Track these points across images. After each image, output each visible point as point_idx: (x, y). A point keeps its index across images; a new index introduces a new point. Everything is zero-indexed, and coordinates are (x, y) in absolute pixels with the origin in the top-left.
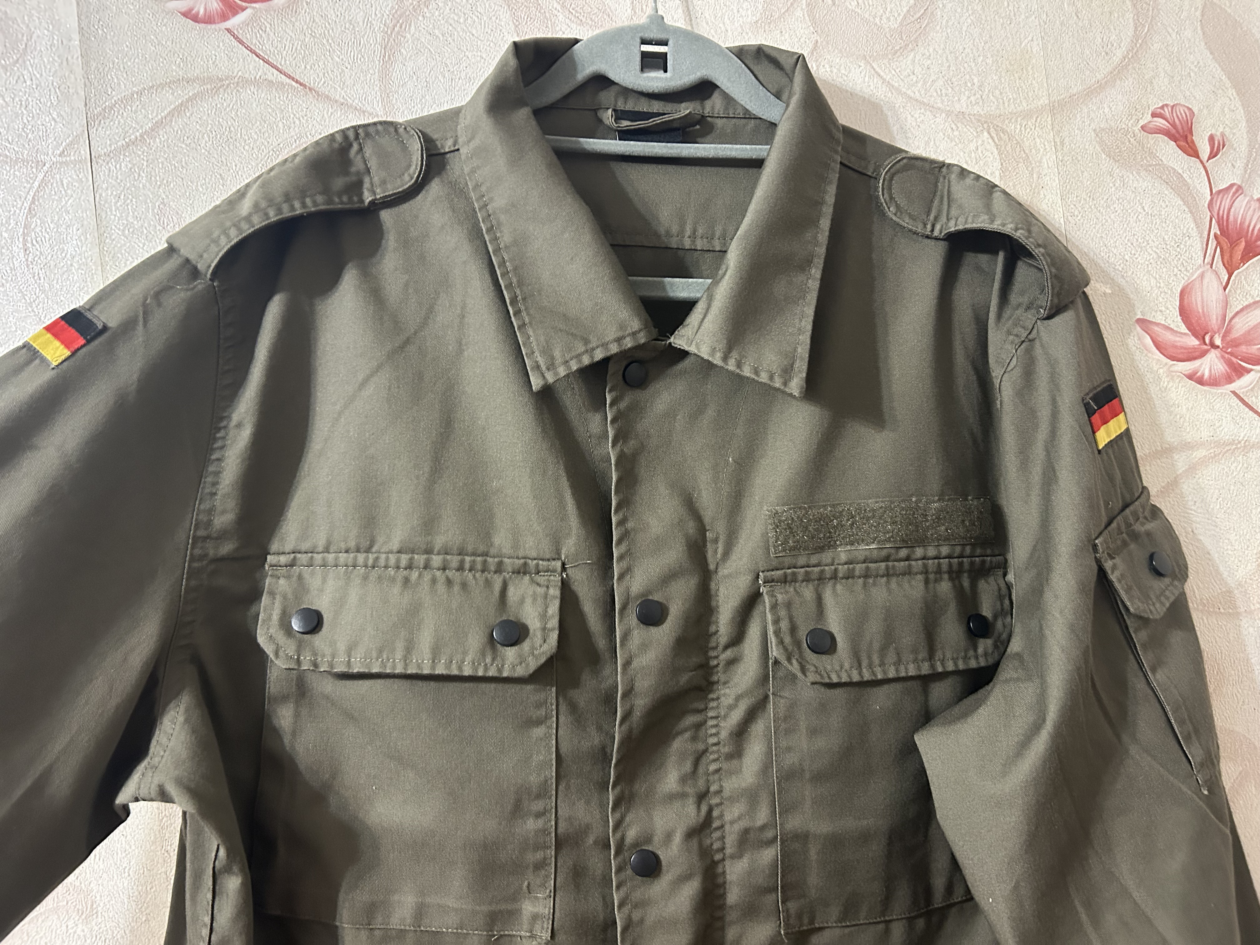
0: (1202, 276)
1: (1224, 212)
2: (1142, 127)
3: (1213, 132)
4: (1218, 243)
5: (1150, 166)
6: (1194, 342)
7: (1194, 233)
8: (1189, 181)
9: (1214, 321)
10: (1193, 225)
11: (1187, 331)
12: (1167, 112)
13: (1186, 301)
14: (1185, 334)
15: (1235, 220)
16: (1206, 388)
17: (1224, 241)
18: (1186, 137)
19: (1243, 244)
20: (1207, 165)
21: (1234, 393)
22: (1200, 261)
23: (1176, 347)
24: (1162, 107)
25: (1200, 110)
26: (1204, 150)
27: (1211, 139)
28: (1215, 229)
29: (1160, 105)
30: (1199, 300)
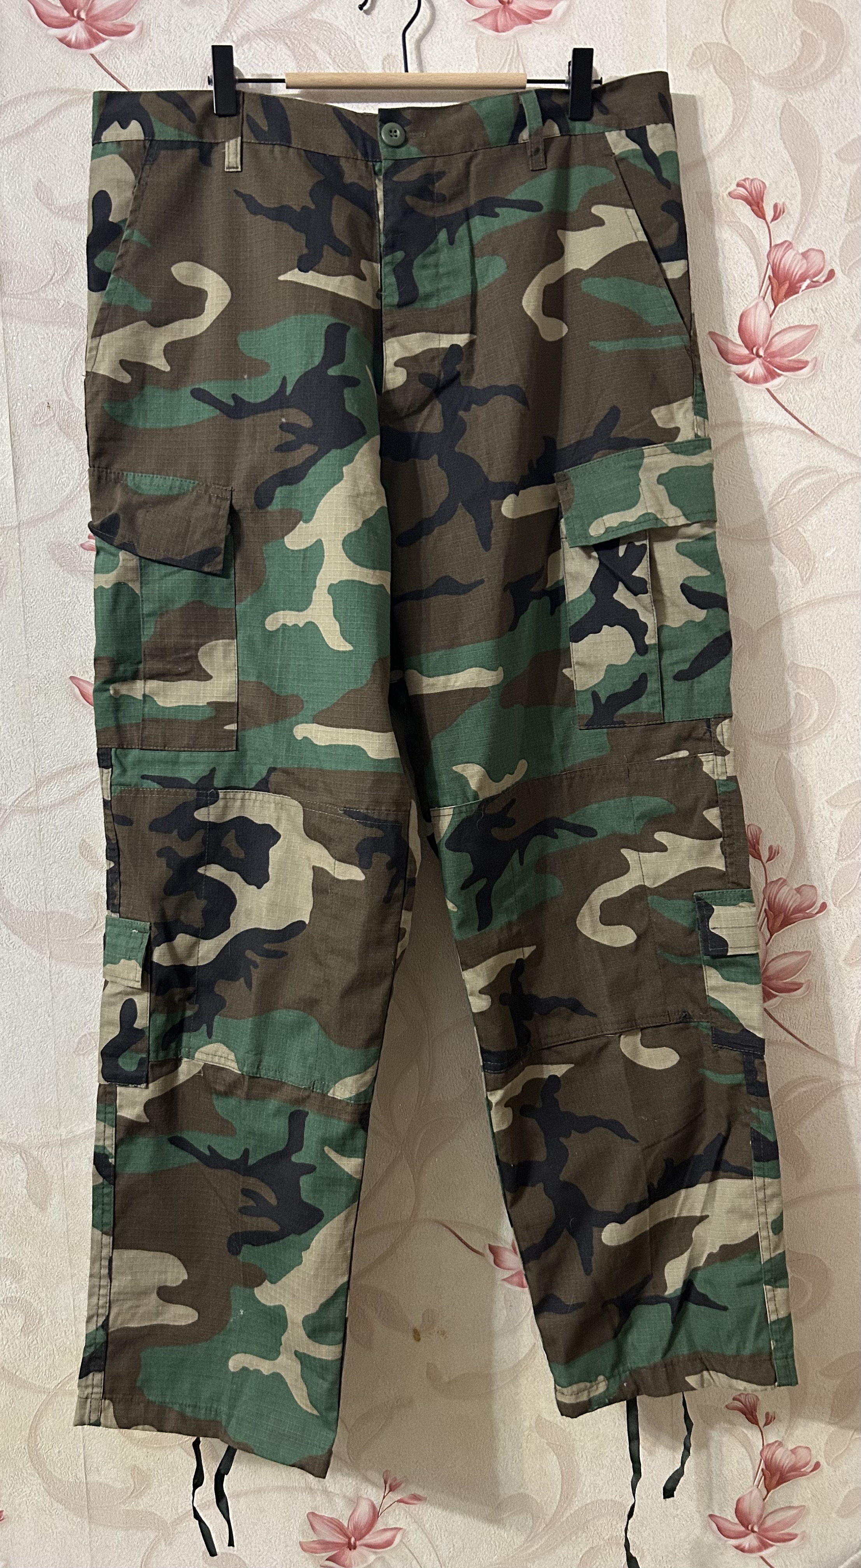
0: (757, 305)
1: (777, 261)
2: (729, 193)
3: (778, 201)
4: (771, 283)
5: (731, 222)
6: (745, 352)
7: (755, 274)
8: (757, 236)
9: (760, 339)
10: (755, 268)
11: (742, 343)
12: (747, 184)
13: (743, 322)
14: (740, 346)
15: (784, 268)
16: (750, 385)
17: (774, 281)
18: (758, 203)
19: (787, 285)
20: (770, 225)
21: (768, 390)
22: (756, 295)
23: (733, 354)
24: (744, 180)
25: (770, 184)
26: (769, 213)
27: (776, 206)
28: (770, 272)
29: (744, 177)
30: (753, 322)
